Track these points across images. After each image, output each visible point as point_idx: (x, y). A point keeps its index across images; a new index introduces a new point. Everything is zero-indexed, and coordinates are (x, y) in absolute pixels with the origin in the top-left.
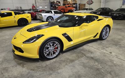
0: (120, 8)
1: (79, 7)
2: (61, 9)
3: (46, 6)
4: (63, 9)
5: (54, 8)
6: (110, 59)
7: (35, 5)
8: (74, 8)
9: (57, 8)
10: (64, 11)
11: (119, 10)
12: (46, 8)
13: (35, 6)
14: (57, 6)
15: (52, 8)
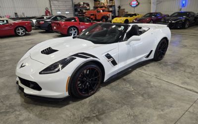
0: (179, 11)
1: (118, 11)
2: (91, 15)
3: (67, 11)
4: (93, 15)
5: (80, 13)
6: (146, 80)
7: (50, 10)
8: (111, 13)
9: (85, 13)
10: (96, 18)
11: (176, 14)
12: (67, 14)
13: (50, 12)
14: (84, 11)
15: (76, 13)
